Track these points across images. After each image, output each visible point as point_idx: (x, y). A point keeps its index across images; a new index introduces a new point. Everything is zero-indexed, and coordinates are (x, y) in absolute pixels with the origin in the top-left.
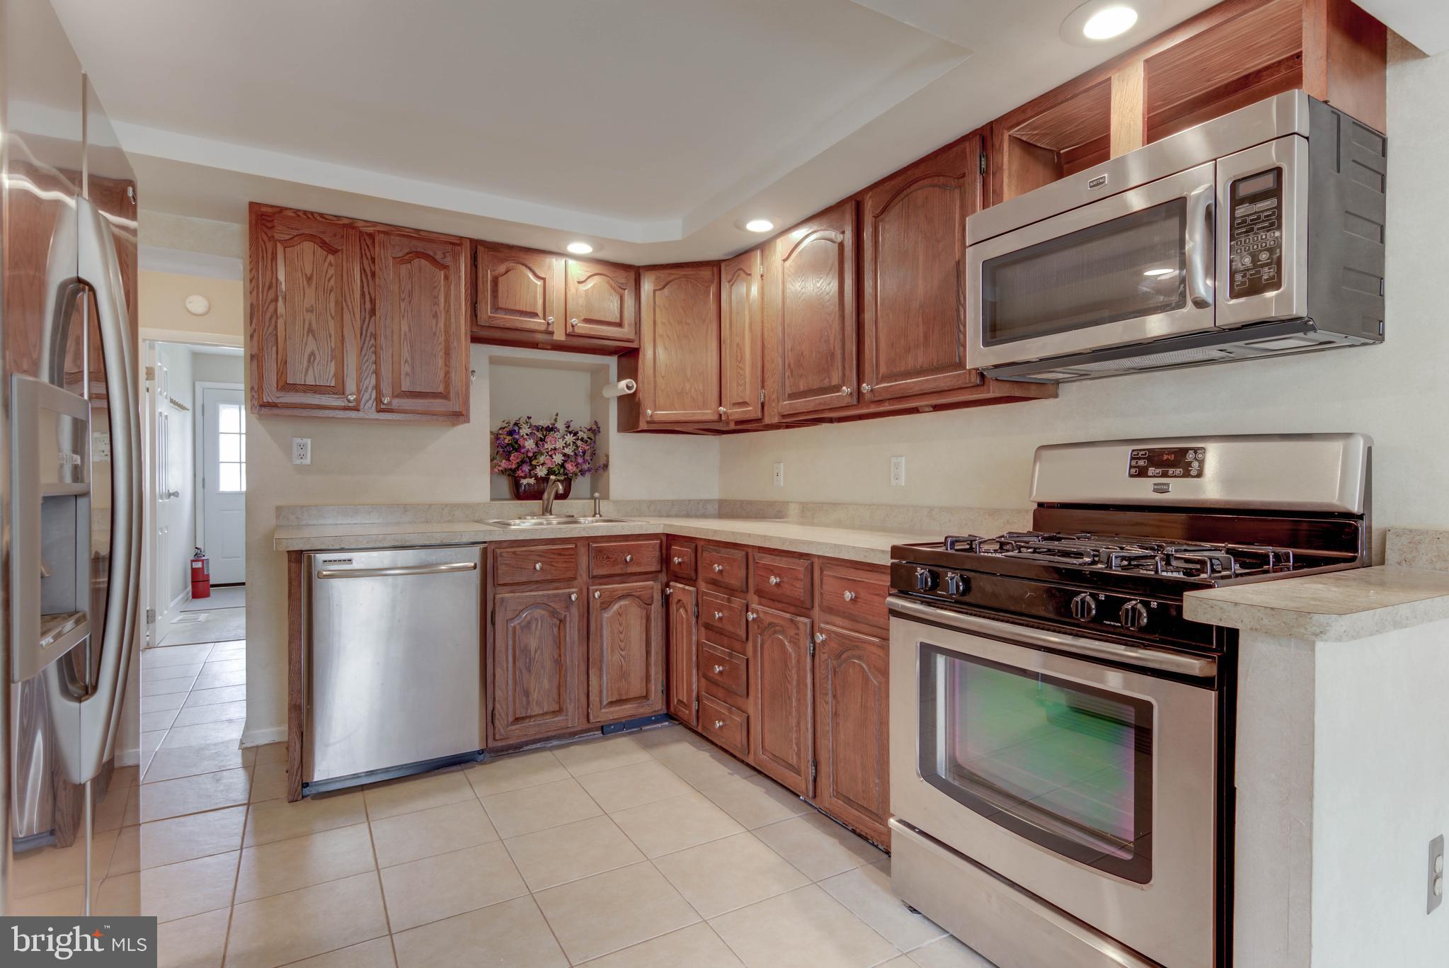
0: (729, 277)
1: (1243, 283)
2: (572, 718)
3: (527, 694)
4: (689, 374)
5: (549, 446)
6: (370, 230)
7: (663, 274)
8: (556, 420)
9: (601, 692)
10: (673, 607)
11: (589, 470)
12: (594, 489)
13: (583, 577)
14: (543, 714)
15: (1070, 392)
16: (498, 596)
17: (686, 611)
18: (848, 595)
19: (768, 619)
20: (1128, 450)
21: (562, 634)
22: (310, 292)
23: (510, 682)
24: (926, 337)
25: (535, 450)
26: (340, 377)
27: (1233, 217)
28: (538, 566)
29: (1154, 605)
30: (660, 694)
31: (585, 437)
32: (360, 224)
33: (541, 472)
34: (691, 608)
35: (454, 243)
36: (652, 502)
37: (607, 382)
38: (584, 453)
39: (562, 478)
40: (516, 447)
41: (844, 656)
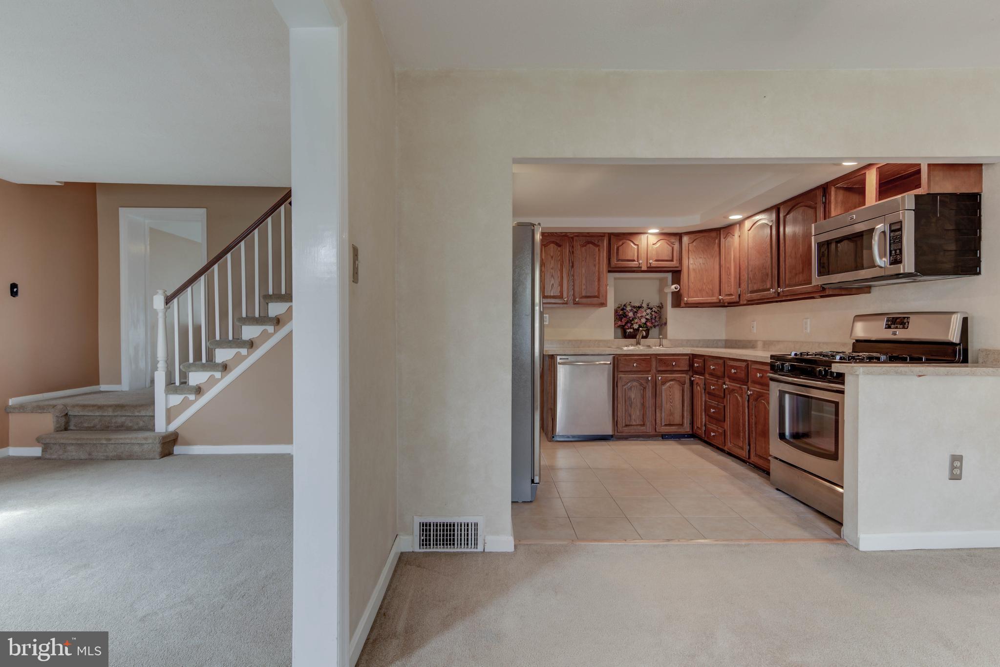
0: (725, 236)
1: (892, 260)
2: (649, 429)
3: (630, 416)
4: (705, 281)
5: (639, 315)
6: (572, 236)
7: (692, 236)
8: (642, 303)
9: (661, 419)
10: (695, 386)
11: (658, 325)
12: (660, 334)
13: (654, 370)
14: (636, 425)
15: (875, 292)
16: (619, 376)
17: (700, 387)
18: (758, 375)
19: (731, 388)
20: (886, 317)
21: (645, 394)
22: (552, 262)
23: (624, 410)
24: (803, 269)
25: (633, 317)
26: (561, 292)
27: (890, 237)
28: (635, 365)
30: (689, 424)
31: (656, 310)
32: (569, 234)
33: (636, 326)
34: (702, 385)
35: (601, 236)
36: (688, 340)
37: (667, 285)
38: (655, 317)
39: (645, 329)
40: (625, 315)
41: (758, 400)
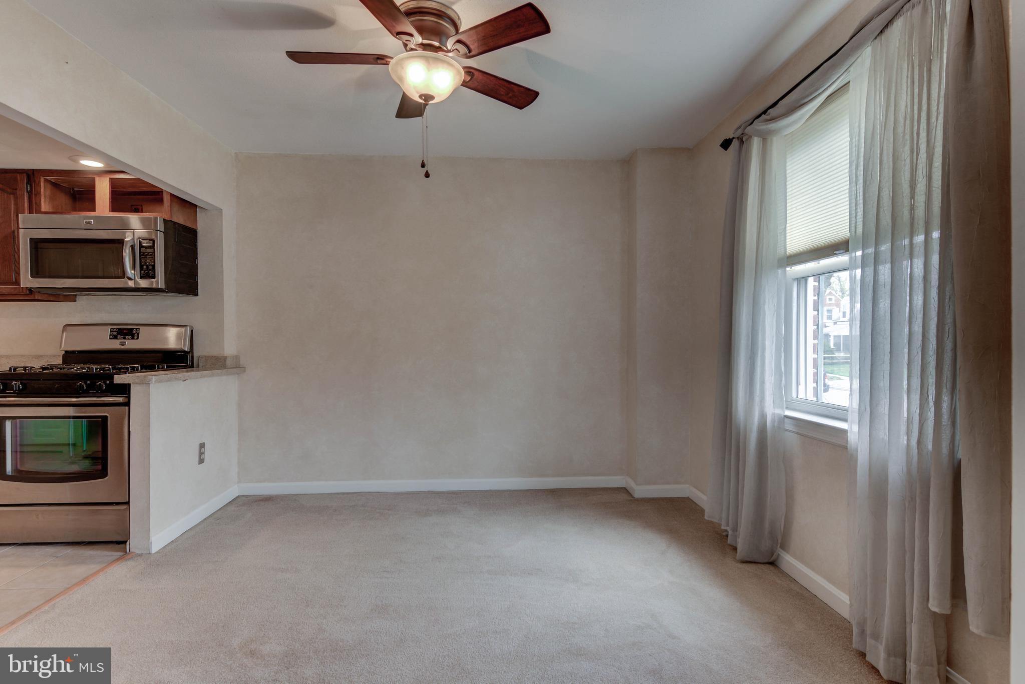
1: (144, 274)
15: (82, 301)
20: (109, 328)
27: (140, 252)
29: (108, 382)
